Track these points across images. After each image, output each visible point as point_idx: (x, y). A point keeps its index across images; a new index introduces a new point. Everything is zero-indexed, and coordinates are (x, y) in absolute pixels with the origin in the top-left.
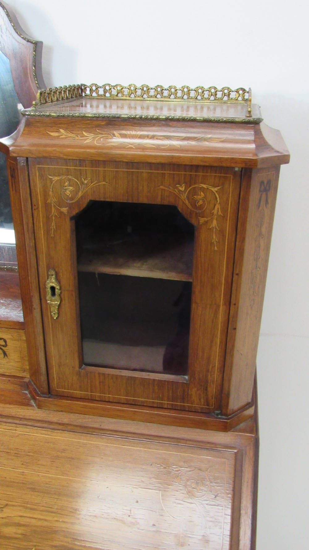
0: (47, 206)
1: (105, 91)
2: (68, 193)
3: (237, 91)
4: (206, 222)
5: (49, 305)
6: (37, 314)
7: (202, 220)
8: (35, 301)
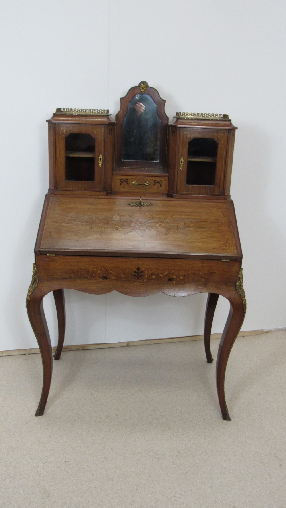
0: (183, 140)
2: (189, 136)
3: (219, 115)
5: (180, 166)
6: (176, 169)
7: (219, 142)
8: (177, 165)
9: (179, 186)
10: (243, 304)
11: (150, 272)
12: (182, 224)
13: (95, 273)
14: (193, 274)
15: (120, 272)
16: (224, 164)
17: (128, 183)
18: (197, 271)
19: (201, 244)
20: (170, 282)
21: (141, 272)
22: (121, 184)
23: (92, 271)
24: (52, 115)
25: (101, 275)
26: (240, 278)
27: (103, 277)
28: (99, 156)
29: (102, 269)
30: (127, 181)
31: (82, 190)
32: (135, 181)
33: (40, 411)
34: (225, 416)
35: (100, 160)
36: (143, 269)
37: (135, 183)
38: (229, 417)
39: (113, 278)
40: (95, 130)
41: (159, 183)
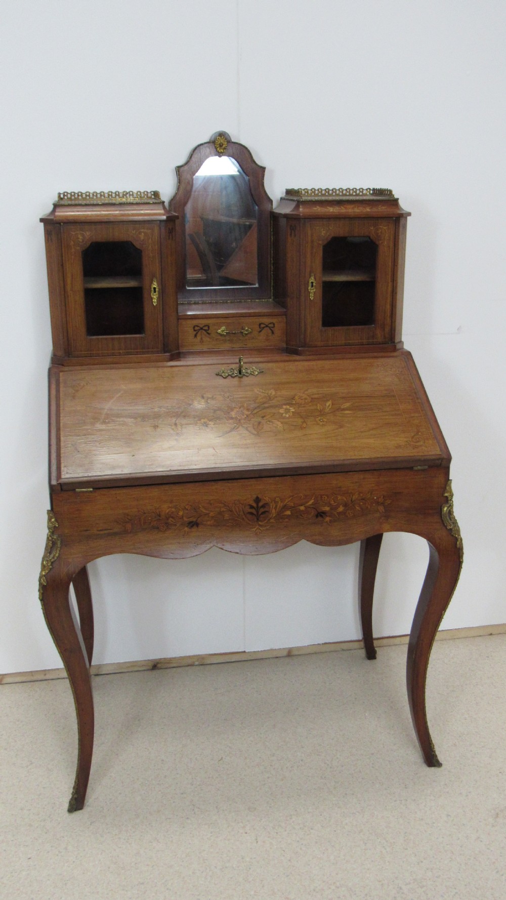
0: (312, 242)
2: (323, 234)
3: (367, 190)
4: (382, 243)
5: (309, 293)
6: (303, 299)
7: (380, 242)
8: (303, 291)
9: (308, 332)
10: (458, 546)
11: (280, 504)
12: (327, 404)
13: (172, 518)
14: (362, 499)
15: (222, 510)
16: (390, 284)
17: (209, 332)
18: (370, 494)
19: (372, 441)
20: (320, 519)
21: (263, 506)
22: (196, 336)
23: (168, 513)
24: (52, 206)
25: (185, 519)
26: (449, 499)
27: (190, 523)
28: (151, 283)
29: (187, 507)
30: (206, 328)
31: (120, 353)
32: (223, 328)
33: (78, 802)
34: (431, 759)
35: (155, 292)
36: (267, 499)
37: (223, 331)
38: (438, 761)
39: (209, 523)
40: (140, 233)
41: (269, 327)
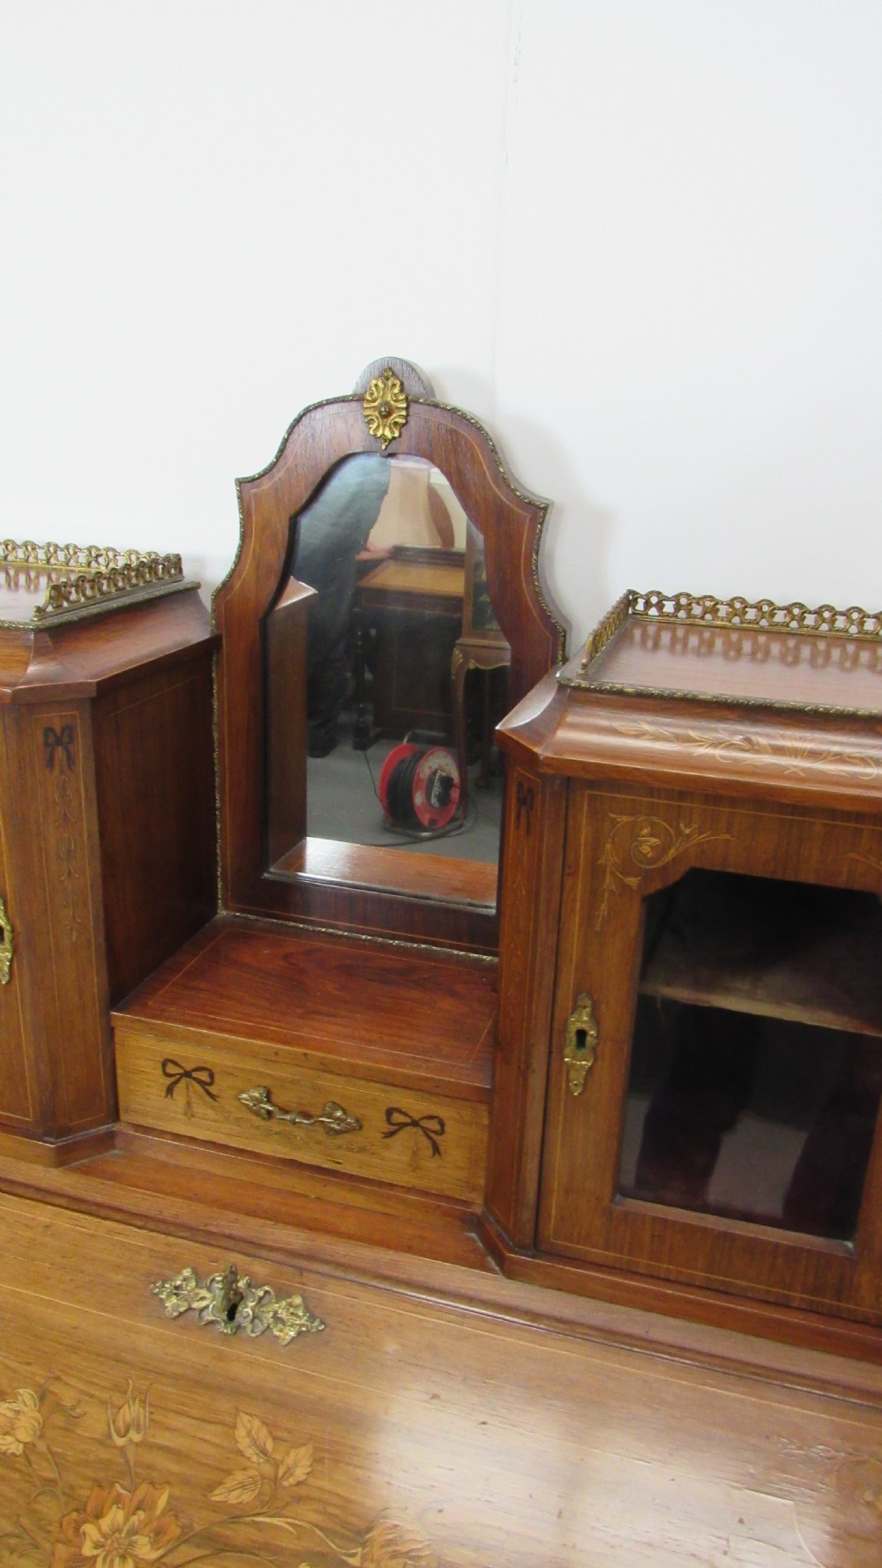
1: (678, 607)
5: (566, 1068)
6: (536, 1080)
8: (538, 1055)
9: (554, 1203)
17: (212, 1089)
22: (170, 1090)
30: (204, 1076)
32: (257, 1091)
35: (1, 939)
37: (256, 1099)
41: (426, 1131)
